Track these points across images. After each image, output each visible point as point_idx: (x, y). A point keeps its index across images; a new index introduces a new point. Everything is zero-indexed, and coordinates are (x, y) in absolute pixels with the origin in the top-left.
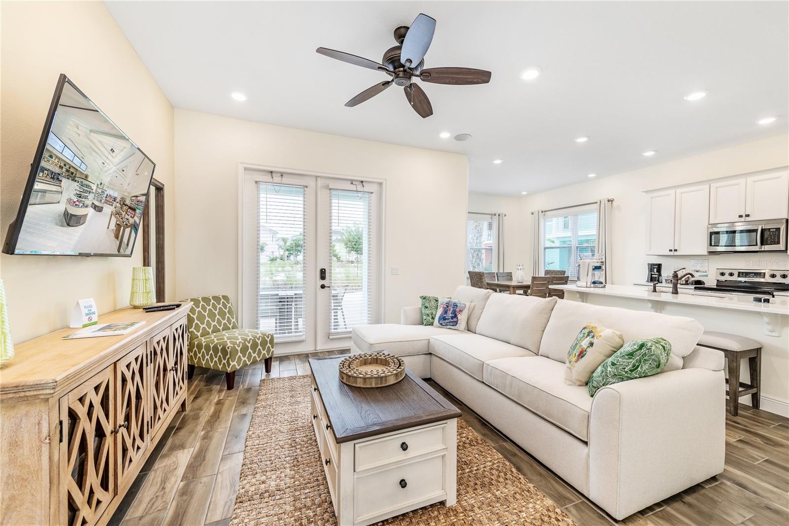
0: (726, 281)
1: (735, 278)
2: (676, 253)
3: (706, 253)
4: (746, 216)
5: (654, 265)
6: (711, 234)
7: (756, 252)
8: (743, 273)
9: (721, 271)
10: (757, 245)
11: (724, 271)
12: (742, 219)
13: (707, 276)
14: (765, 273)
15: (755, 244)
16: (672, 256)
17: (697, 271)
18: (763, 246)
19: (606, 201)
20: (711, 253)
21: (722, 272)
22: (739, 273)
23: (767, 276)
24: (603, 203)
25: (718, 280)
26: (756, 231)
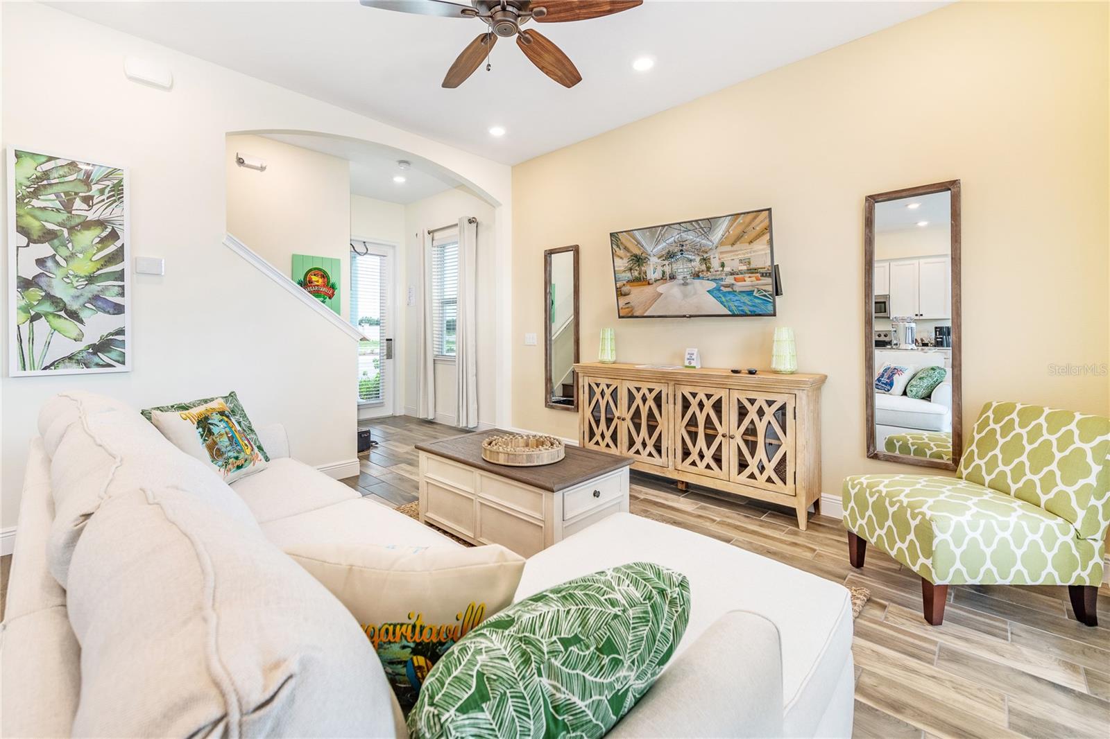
2: (921, 318)
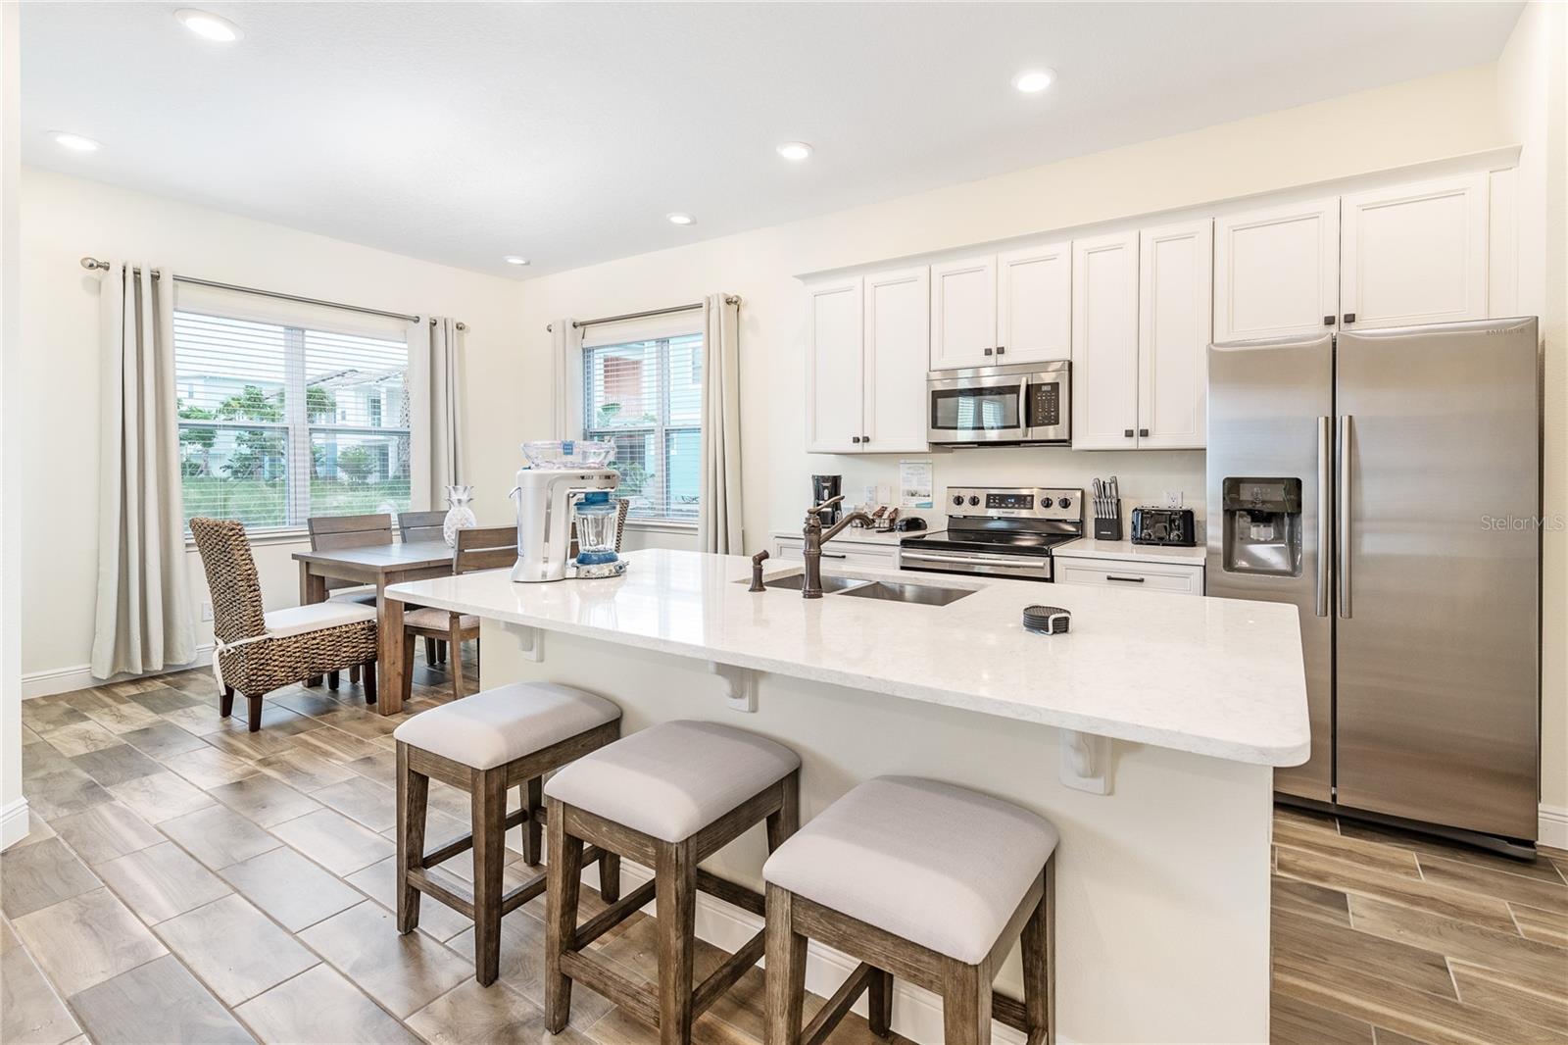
0: (965, 517)
1: (980, 510)
2: (867, 448)
3: (925, 448)
4: (998, 353)
5: (825, 479)
6: (936, 395)
7: (1017, 443)
8: (995, 495)
9: (956, 493)
10: (1018, 426)
11: (962, 493)
12: (991, 360)
13: (930, 505)
14: (1032, 496)
15: (1015, 424)
16: (860, 454)
17: (913, 495)
18: (1030, 429)
19: (722, 303)
20: (936, 446)
21: (956, 495)
22: (988, 496)
23: (1037, 503)
24: (714, 305)
25: (951, 516)
26: (1015, 389)
